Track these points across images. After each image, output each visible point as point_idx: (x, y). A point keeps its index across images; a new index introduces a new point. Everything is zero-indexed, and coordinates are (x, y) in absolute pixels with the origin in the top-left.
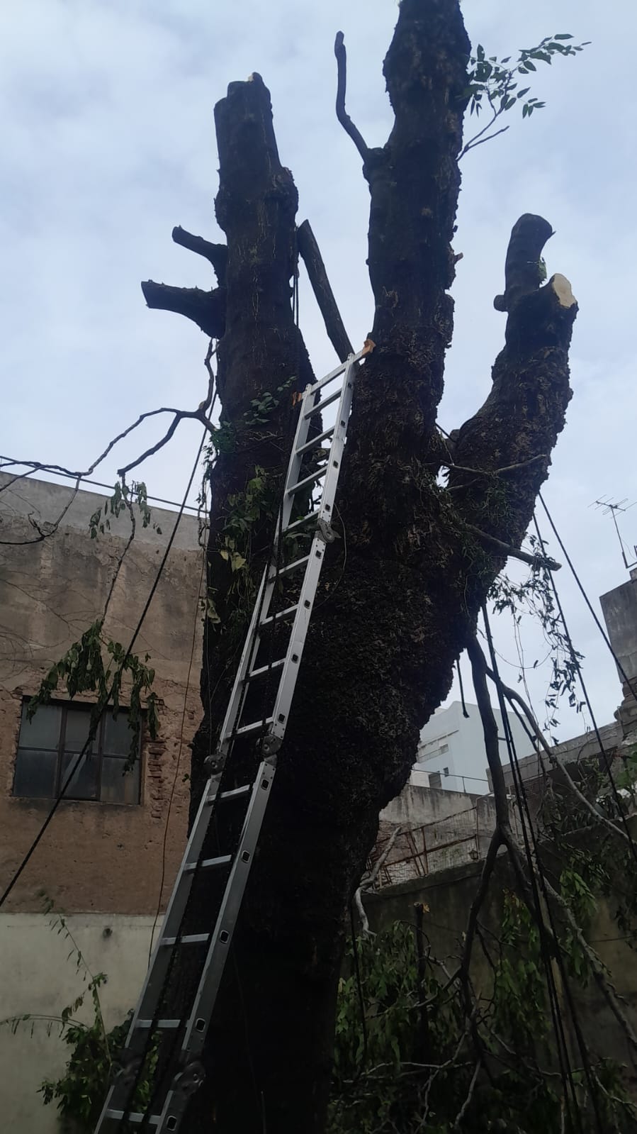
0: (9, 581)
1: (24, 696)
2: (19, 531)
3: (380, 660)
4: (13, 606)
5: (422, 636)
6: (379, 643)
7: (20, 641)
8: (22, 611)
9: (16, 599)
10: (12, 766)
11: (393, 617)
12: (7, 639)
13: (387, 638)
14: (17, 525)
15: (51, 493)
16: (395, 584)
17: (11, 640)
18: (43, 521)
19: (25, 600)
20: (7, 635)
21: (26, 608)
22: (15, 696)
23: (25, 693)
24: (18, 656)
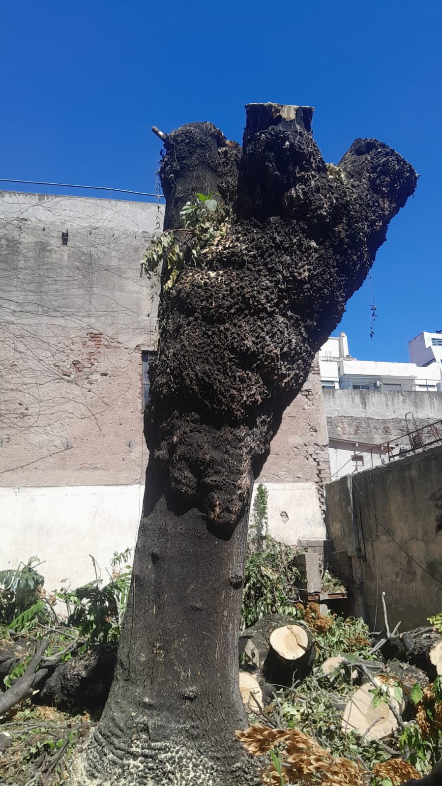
0: (124, 276)
1: (142, 351)
2: (126, 240)
3: (267, 297)
4: (128, 292)
5: (307, 274)
6: (266, 283)
7: (136, 315)
8: (135, 295)
9: (130, 287)
10: (140, 395)
11: (280, 262)
12: (127, 315)
13: (274, 279)
14: (124, 236)
15: (144, 210)
16: (283, 234)
17: (129, 315)
18: (141, 231)
19: (135, 288)
20: (127, 312)
21: (137, 293)
22: (136, 351)
23: (143, 349)
24: (135, 325)
